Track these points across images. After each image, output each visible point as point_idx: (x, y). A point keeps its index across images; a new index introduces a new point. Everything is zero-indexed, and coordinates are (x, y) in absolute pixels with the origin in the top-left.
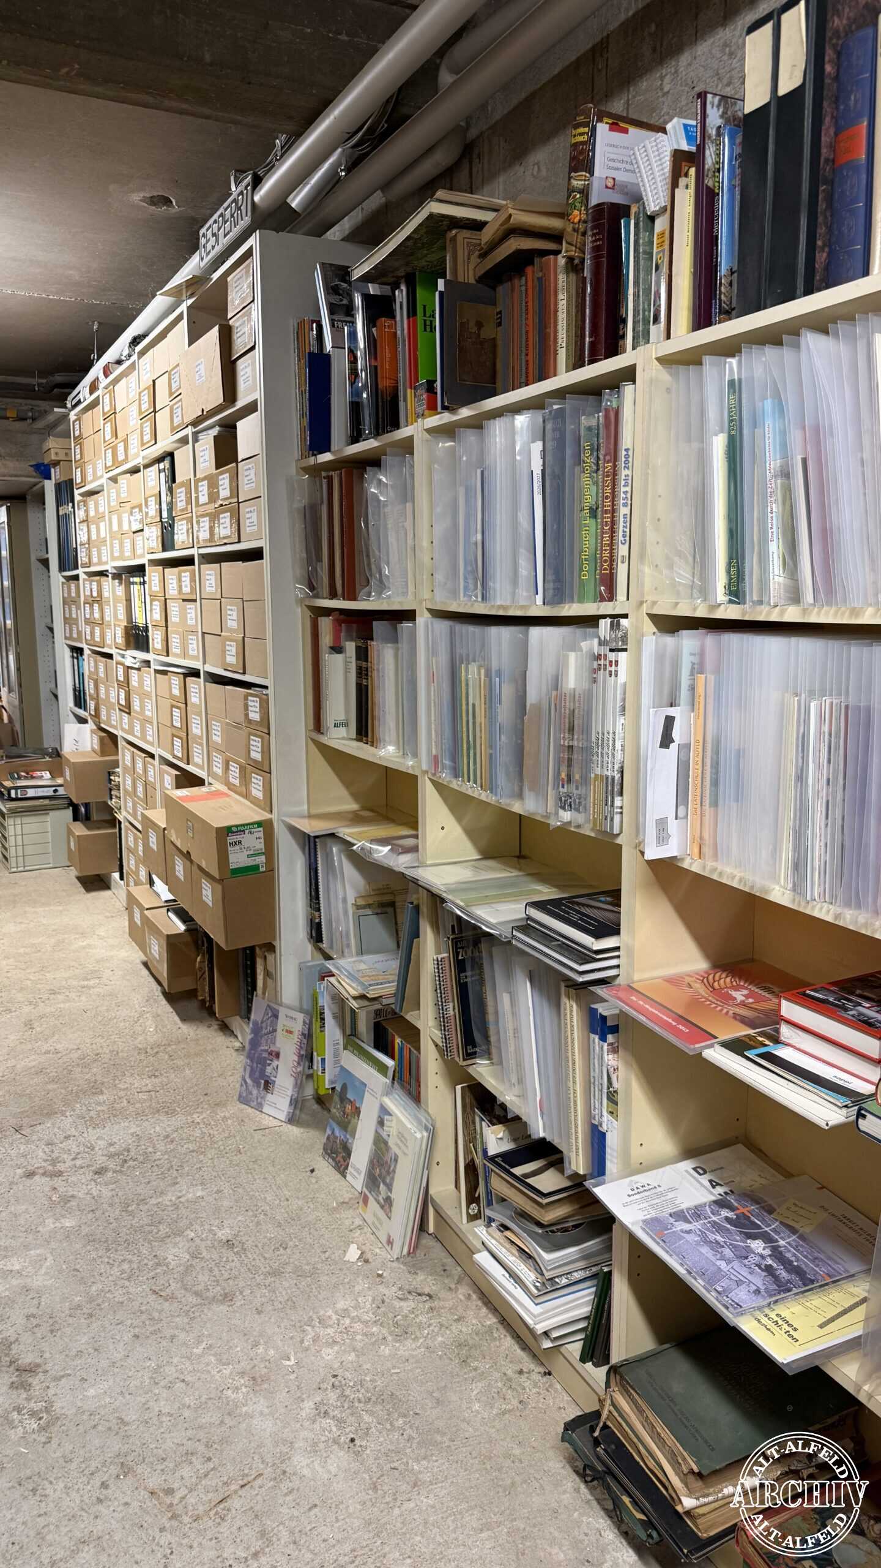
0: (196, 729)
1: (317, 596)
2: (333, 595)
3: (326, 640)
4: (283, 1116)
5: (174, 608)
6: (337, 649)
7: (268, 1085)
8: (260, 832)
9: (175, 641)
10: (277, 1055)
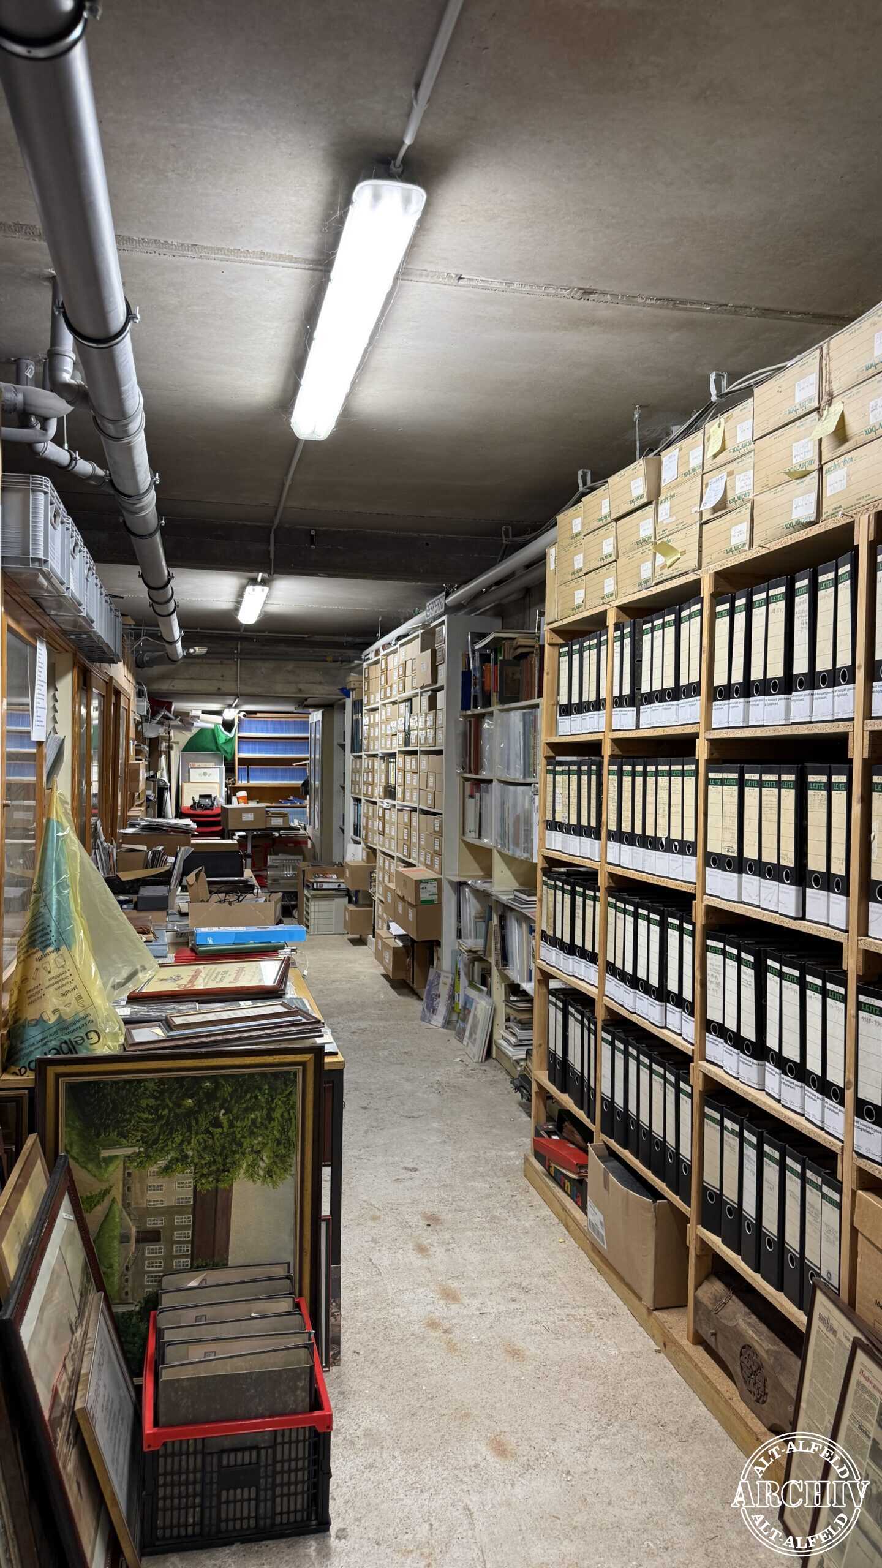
0: (414, 840)
1: (465, 772)
2: (470, 772)
3: (468, 792)
4: (440, 1025)
5: (408, 776)
6: (472, 796)
7: (434, 1011)
8: (435, 884)
9: (408, 793)
10: (439, 996)
